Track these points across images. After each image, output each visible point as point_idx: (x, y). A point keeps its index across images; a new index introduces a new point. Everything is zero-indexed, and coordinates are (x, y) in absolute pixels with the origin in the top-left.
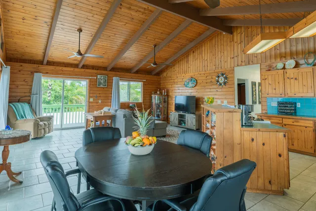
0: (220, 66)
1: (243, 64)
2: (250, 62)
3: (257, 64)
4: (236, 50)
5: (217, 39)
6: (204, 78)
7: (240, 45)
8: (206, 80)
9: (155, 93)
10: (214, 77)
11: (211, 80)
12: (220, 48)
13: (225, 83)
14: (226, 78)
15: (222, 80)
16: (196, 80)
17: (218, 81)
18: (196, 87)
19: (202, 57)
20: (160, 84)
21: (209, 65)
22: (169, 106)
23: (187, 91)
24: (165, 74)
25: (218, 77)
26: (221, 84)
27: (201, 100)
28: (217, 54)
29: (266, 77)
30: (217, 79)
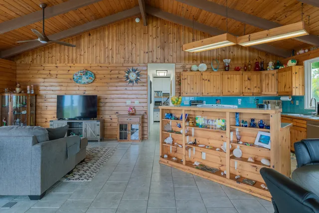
0: (130, 59)
1: (159, 61)
2: (166, 61)
3: (172, 63)
4: (150, 44)
5: (126, 26)
6: (108, 72)
7: (155, 39)
8: (111, 75)
9: (12, 90)
10: (123, 72)
11: (119, 75)
12: (130, 37)
13: (137, 80)
14: (138, 75)
15: (133, 76)
16: (94, 75)
17: (128, 78)
18: (94, 84)
19: (104, 45)
20: (15, 75)
21: (114, 56)
22: (39, 111)
23: (77, 88)
24: (28, 60)
25: (129, 72)
26: (131, 82)
27: (102, 100)
28: (126, 44)
29: (186, 77)
30: (127, 75)
